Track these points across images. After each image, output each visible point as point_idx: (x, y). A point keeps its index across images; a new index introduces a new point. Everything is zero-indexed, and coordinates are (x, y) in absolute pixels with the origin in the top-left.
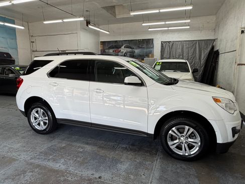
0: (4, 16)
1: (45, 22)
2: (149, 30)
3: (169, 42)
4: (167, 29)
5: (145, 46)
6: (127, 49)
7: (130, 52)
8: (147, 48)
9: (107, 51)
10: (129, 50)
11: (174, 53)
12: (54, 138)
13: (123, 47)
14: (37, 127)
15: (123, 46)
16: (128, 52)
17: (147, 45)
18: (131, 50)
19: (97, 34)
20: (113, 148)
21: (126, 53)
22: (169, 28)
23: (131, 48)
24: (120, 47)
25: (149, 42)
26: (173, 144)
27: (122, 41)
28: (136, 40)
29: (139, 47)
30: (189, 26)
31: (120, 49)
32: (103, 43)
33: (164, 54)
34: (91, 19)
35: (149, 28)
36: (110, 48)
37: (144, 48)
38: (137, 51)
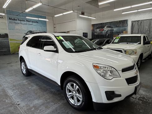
1: (55, 16)
2: (123, 13)
3: (138, 21)
4: (137, 11)
5: (121, 25)
6: (109, 28)
8: (123, 27)
9: (95, 30)
10: (109, 29)
11: (142, 29)
13: (106, 27)
16: (109, 30)
17: (123, 24)
18: (111, 28)
19: (90, 20)
20: (46, 90)
21: (107, 31)
22: (139, 10)
23: (111, 27)
24: (104, 27)
25: (125, 22)
26: (70, 95)
27: (105, 23)
28: (115, 22)
29: (117, 27)
31: (103, 29)
32: (93, 25)
33: (133, 30)
34: (85, 11)
35: (123, 12)
36: (97, 28)
37: (120, 27)
38: (115, 29)
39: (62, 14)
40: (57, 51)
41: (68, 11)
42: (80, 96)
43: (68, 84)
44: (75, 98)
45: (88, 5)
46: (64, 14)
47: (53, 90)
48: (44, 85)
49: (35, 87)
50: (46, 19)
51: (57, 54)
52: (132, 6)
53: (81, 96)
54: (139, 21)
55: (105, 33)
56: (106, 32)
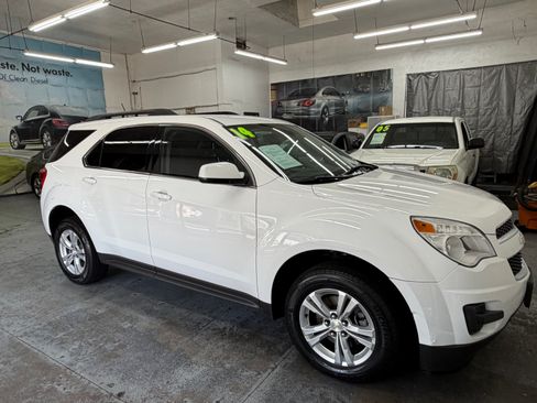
0: (80, 46)
1: (146, 51)
2: (377, 48)
3: (427, 75)
4: (422, 42)
5: (370, 87)
6: (329, 97)
7: (336, 105)
8: (377, 92)
9: (284, 104)
10: (333, 99)
11: (440, 101)
12: (94, 294)
13: (320, 94)
14: (71, 269)
15: (321, 92)
16: (331, 105)
17: (376, 85)
18: (338, 98)
19: (263, 67)
20: (195, 328)
21: (326, 107)
22: (428, 41)
23: (338, 95)
24: (314, 95)
25: (381, 78)
26: (316, 334)
27: (318, 79)
28: (350, 75)
29: (357, 92)
30: (479, 29)
31: (313, 99)
32: (277, 87)
33: (413, 104)
34: (249, 36)
35: (379, 44)
36: (291, 97)
37: (368, 92)
38: (352, 101)
39: (172, 46)
40: (247, 181)
41: (198, 33)
42: (367, 334)
43: (312, 295)
44: (341, 341)
45: (267, 16)
46: (182, 43)
47: (222, 325)
48: (178, 311)
49: (145, 322)
50: (100, 60)
51: (247, 190)
52: (413, 27)
53: (370, 332)
54: (430, 73)
55: (317, 113)
56: (321, 109)
